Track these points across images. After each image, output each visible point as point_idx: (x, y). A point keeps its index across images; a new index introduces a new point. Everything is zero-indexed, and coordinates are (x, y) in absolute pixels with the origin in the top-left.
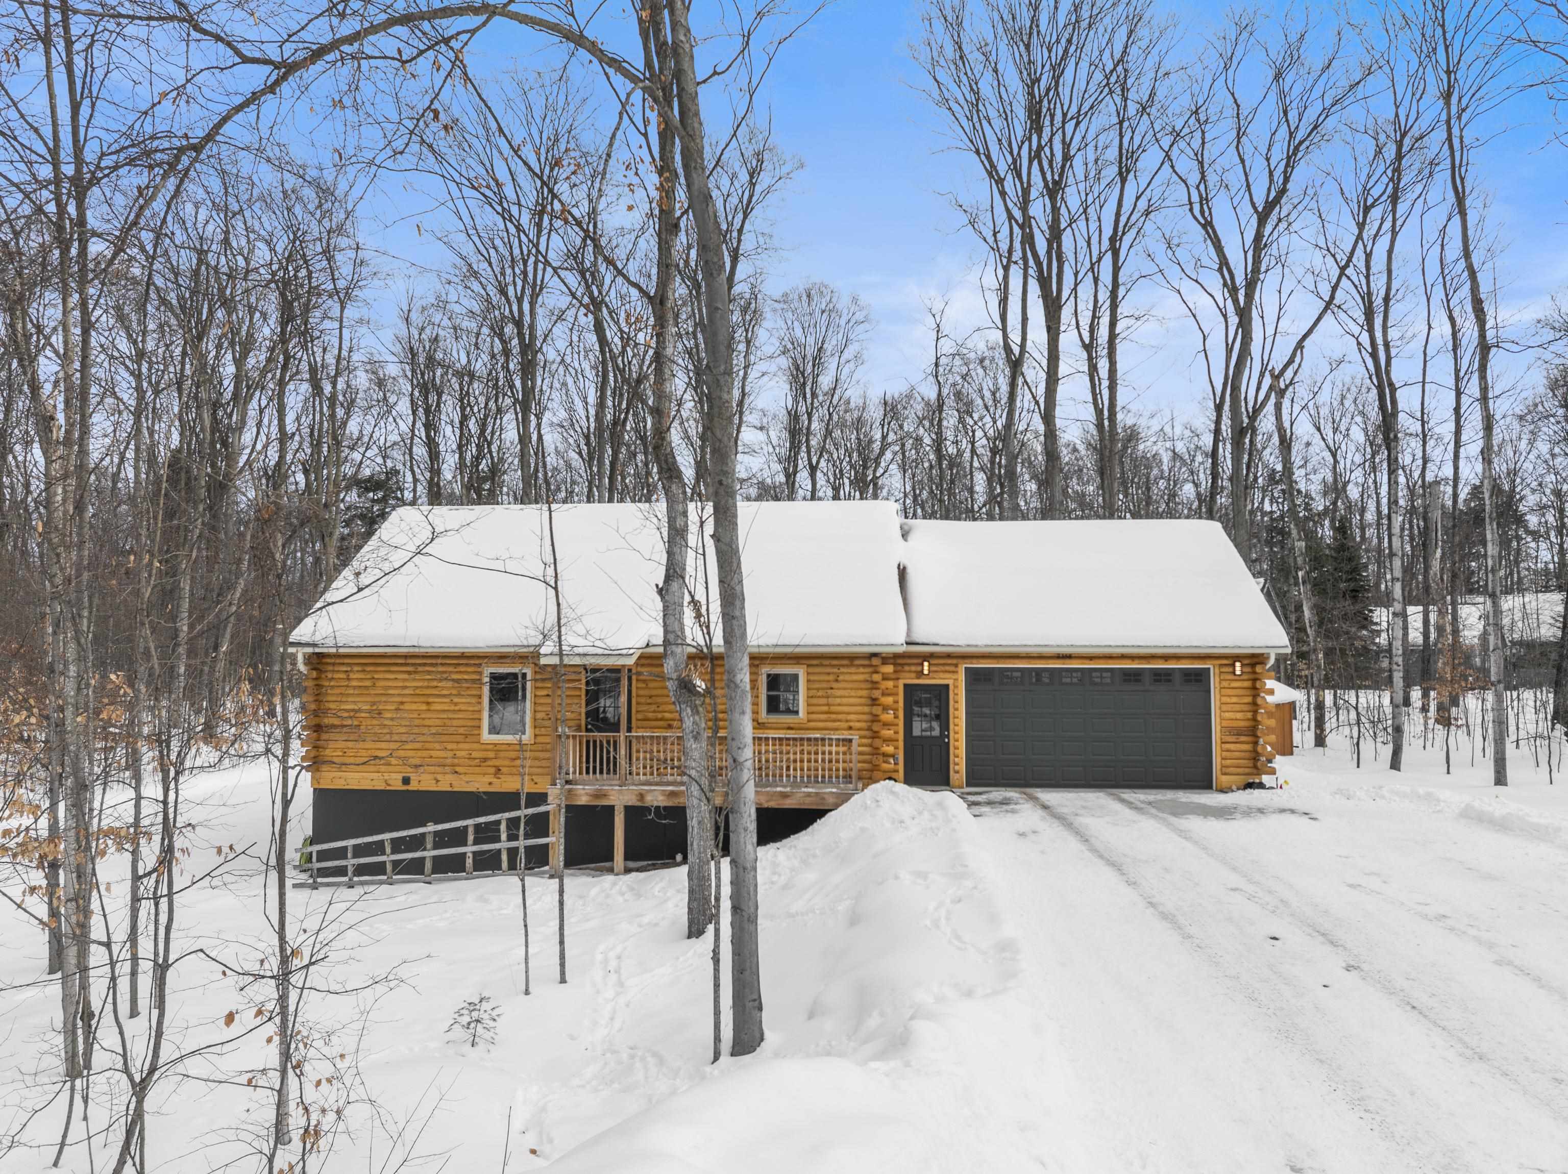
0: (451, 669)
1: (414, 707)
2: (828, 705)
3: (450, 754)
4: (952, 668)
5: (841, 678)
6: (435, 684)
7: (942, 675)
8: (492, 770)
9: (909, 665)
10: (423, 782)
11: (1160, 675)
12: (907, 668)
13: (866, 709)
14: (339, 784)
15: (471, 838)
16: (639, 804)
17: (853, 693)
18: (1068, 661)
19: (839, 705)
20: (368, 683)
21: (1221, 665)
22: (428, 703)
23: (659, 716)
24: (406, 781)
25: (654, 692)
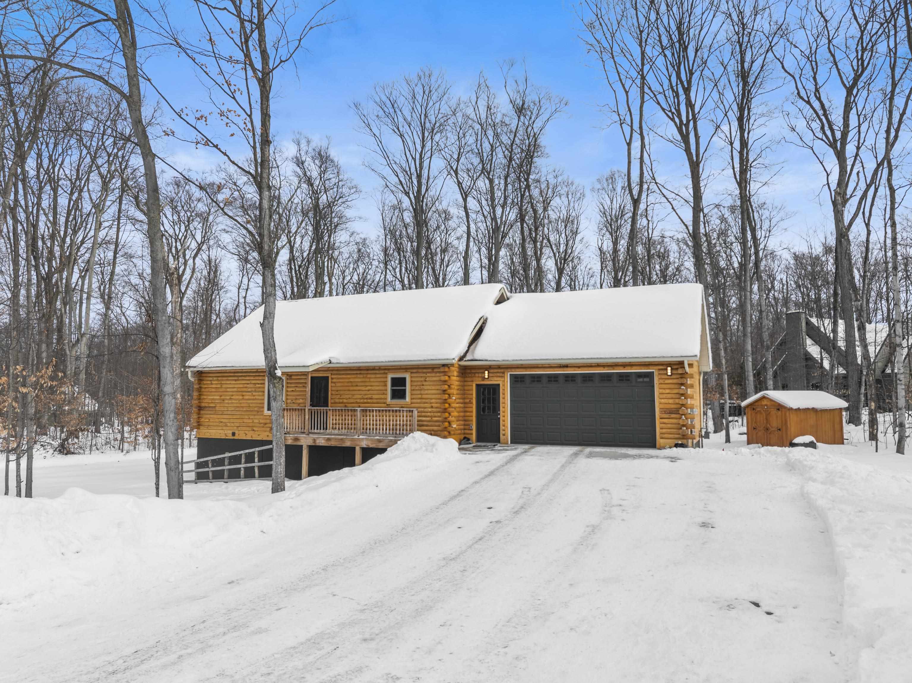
0: (252, 378)
1: (237, 397)
2: (421, 394)
3: (250, 421)
4: (501, 375)
5: (427, 379)
6: (245, 386)
7: (495, 379)
8: (268, 429)
9: (478, 373)
10: (241, 435)
11: (623, 376)
12: (477, 375)
13: (439, 396)
14: (207, 436)
15: (243, 460)
16: (313, 444)
17: (433, 388)
18: (565, 369)
19: (427, 394)
20: (219, 386)
21: (659, 370)
22: (243, 395)
23: (341, 401)
24: (234, 434)
25: (339, 388)
